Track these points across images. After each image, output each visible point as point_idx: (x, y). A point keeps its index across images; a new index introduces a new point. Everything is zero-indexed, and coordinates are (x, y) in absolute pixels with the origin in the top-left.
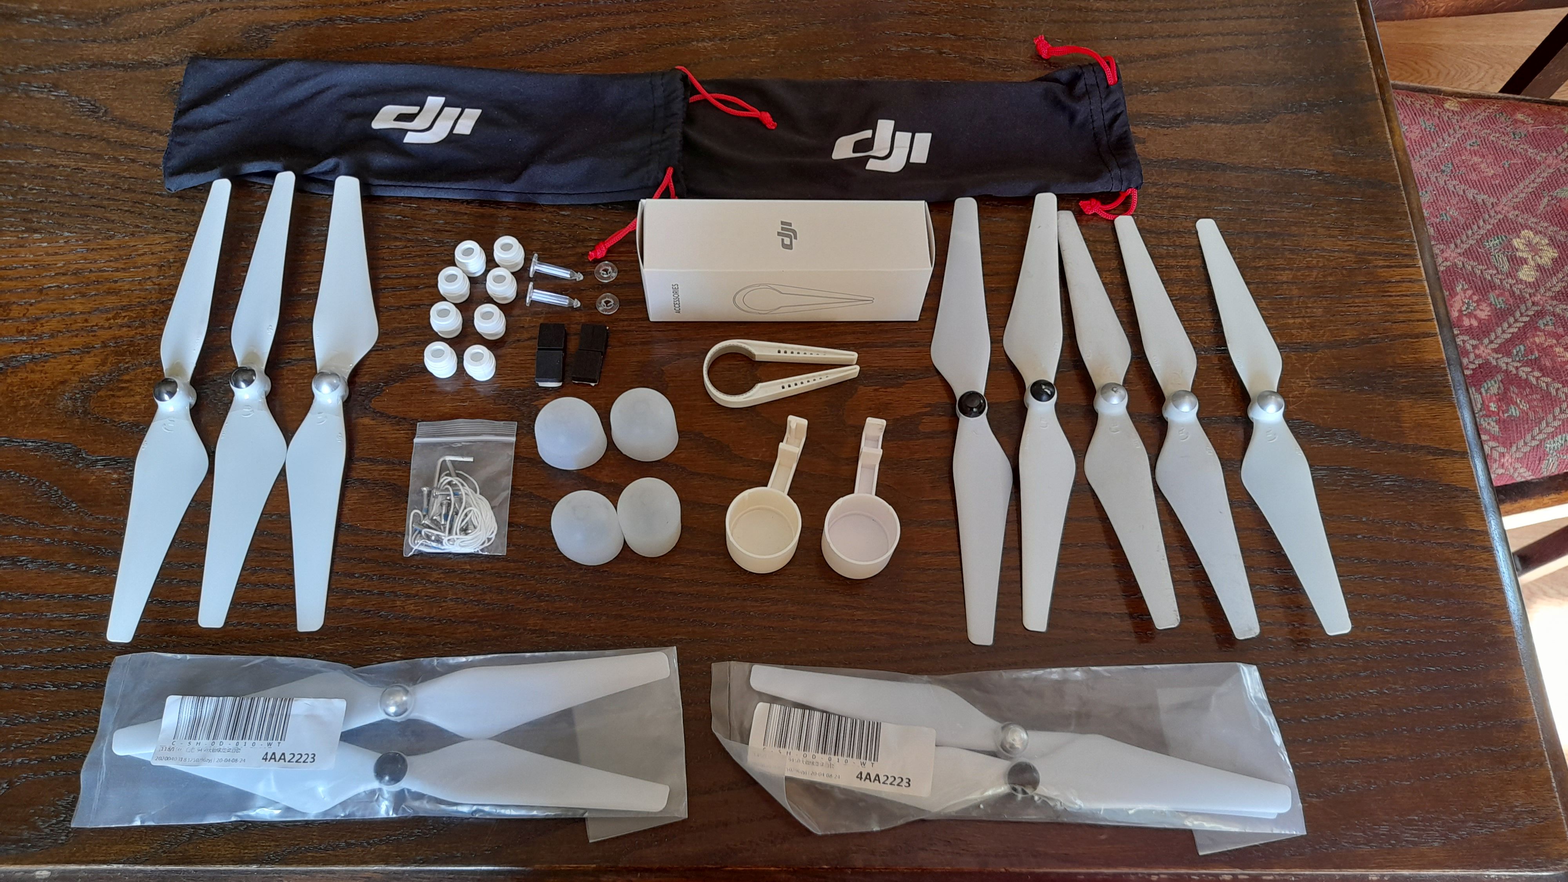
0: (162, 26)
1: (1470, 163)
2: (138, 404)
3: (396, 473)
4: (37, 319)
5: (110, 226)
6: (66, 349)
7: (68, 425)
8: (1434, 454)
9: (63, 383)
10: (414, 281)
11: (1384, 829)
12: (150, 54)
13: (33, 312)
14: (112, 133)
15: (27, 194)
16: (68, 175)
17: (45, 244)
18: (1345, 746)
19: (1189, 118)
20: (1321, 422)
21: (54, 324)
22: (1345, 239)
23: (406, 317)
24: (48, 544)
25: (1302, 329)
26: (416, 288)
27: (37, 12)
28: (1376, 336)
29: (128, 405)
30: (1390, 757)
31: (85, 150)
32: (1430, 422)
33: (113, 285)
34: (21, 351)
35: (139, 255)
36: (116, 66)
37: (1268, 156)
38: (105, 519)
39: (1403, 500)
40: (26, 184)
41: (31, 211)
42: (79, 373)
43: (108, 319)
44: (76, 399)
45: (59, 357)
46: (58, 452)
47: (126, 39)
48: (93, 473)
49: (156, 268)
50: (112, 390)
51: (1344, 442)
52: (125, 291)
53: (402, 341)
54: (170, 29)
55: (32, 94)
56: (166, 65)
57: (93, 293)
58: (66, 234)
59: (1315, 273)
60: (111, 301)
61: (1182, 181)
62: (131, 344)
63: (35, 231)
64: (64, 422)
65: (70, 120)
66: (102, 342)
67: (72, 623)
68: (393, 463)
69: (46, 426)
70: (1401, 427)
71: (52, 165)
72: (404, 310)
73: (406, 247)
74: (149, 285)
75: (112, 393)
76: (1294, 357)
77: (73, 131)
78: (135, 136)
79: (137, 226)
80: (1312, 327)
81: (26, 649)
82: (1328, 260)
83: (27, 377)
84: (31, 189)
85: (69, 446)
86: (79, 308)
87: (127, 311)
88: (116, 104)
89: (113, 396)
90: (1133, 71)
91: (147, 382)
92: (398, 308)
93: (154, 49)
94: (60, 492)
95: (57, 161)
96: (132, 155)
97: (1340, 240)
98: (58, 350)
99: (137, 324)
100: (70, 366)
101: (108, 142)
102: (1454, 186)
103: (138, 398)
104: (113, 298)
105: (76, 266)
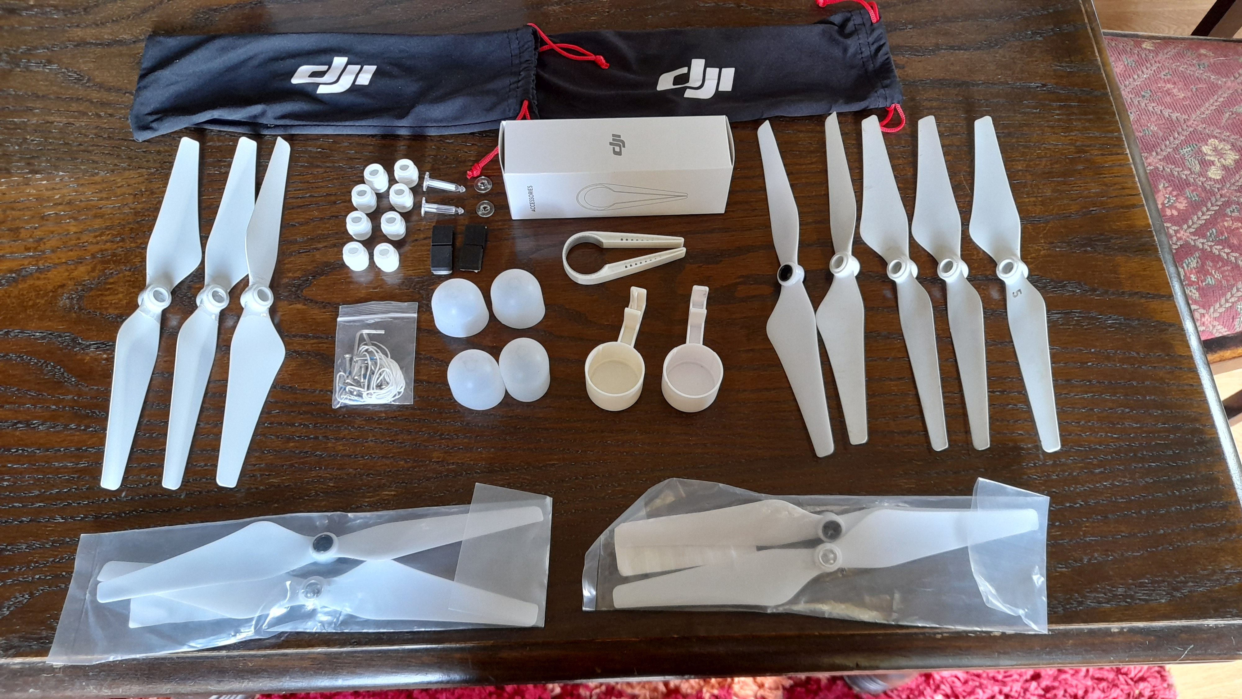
0: (130, 12)
1: (1165, 89)
2: (121, 300)
3: (325, 345)
4: (41, 239)
5: (96, 165)
6: (64, 261)
7: (67, 319)
8: (1146, 298)
9: (63, 286)
10: (333, 198)
11: (1121, 591)
12: (121, 34)
13: (38, 234)
14: (95, 96)
15: (29, 144)
16: (61, 129)
17: (45, 182)
18: (1086, 527)
19: (938, 47)
20: (1054, 276)
21: (53, 242)
22: (1067, 134)
23: (327, 226)
24: (54, 410)
25: (1035, 205)
26: (335, 203)
27: (32, 6)
28: (1094, 209)
29: (113, 302)
30: (1123, 534)
31: (73, 109)
32: (1142, 273)
33: (99, 211)
34: (29, 264)
35: (119, 187)
36: (96, 45)
37: (1002, 74)
38: (98, 389)
39: (1122, 334)
40: (28, 137)
41: (33, 157)
42: (74, 278)
43: (96, 237)
44: (72, 298)
45: (58, 267)
46: (60, 339)
47: (102, 24)
48: (87, 354)
49: (132, 196)
50: (101, 291)
51: (1073, 291)
52: (108, 215)
53: (325, 244)
54: (137, 15)
55: (31, 68)
56: (134, 42)
57: (84, 217)
58: (61, 173)
59: (1043, 163)
60: (98, 224)
61: (935, 96)
62: (114, 255)
63: (37, 172)
64: (64, 316)
65: (62, 87)
66: (92, 254)
67: (75, 470)
68: (322, 338)
69: (50, 320)
70: (1118, 278)
71: (48, 122)
72: (326, 221)
73: (325, 172)
74: (126, 210)
75: (100, 293)
76: (1030, 227)
77: (64, 94)
78: (112, 97)
79: (116, 165)
80: (1043, 203)
81: (40, 491)
82: (1054, 152)
83: (33, 284)
84: (32, 140)
85: (68, 334)
86: (73, 229)
87: (110, 229)
88: (96, 73)
89: (102, 295)
90: (892, 14)
91: (127, 284)
92: (322, 219)
93: (125, 30)
94: (62, 370)
95: (51, 119)
96: (110, 111)
97: (1062, 136)
98: (57, 261)
99: (118, 239)
100: (67, 274)
101: (92, 102)
102: (1153, 107)
103: (121, 296)
104: (99, 221)
105: (69, 197)
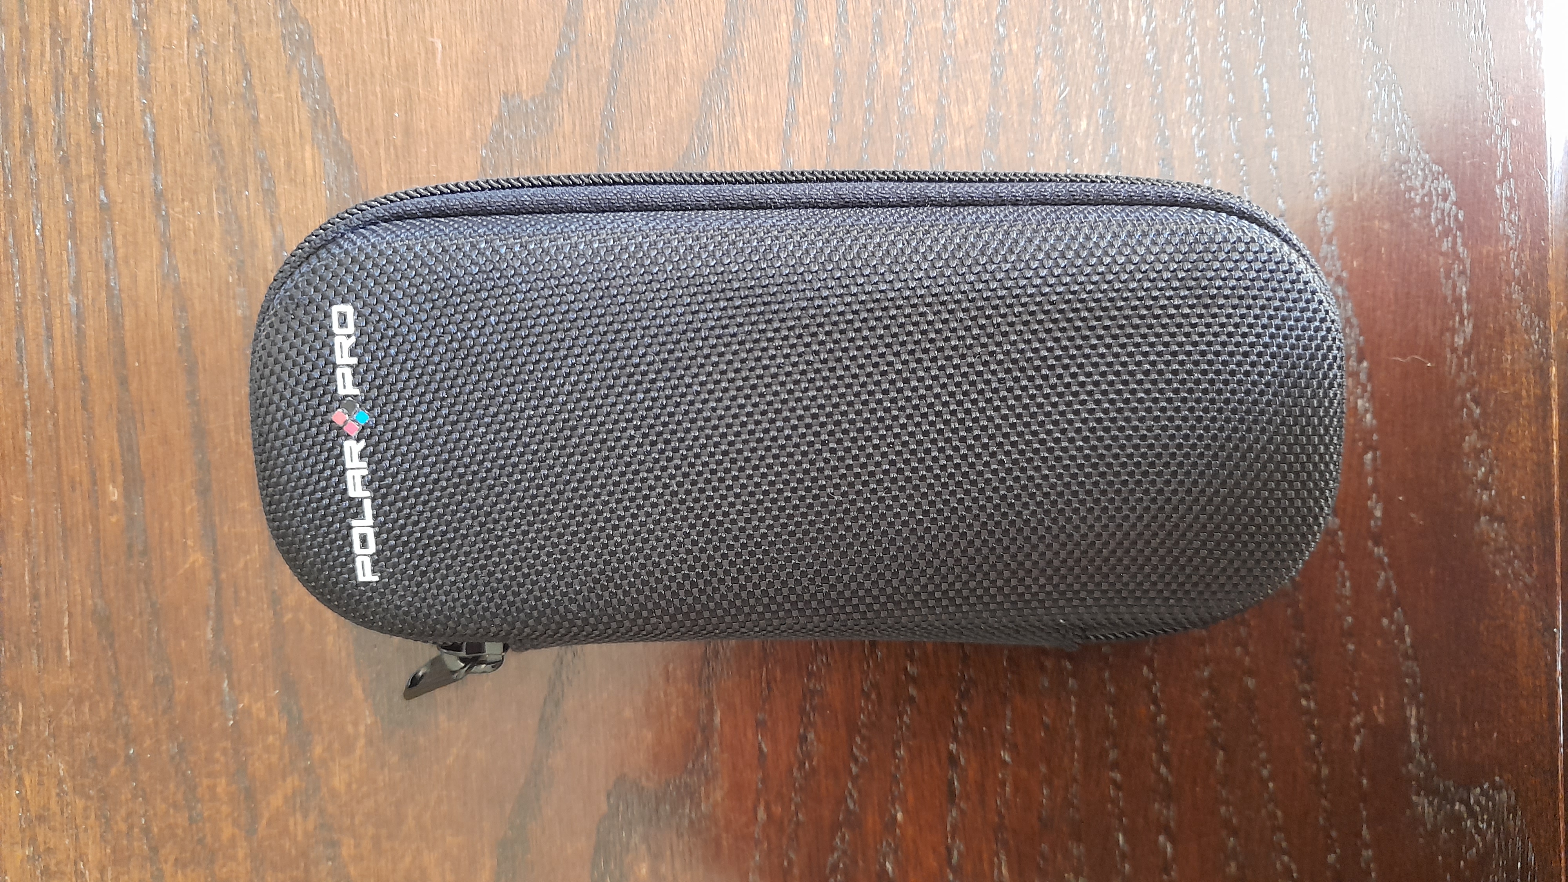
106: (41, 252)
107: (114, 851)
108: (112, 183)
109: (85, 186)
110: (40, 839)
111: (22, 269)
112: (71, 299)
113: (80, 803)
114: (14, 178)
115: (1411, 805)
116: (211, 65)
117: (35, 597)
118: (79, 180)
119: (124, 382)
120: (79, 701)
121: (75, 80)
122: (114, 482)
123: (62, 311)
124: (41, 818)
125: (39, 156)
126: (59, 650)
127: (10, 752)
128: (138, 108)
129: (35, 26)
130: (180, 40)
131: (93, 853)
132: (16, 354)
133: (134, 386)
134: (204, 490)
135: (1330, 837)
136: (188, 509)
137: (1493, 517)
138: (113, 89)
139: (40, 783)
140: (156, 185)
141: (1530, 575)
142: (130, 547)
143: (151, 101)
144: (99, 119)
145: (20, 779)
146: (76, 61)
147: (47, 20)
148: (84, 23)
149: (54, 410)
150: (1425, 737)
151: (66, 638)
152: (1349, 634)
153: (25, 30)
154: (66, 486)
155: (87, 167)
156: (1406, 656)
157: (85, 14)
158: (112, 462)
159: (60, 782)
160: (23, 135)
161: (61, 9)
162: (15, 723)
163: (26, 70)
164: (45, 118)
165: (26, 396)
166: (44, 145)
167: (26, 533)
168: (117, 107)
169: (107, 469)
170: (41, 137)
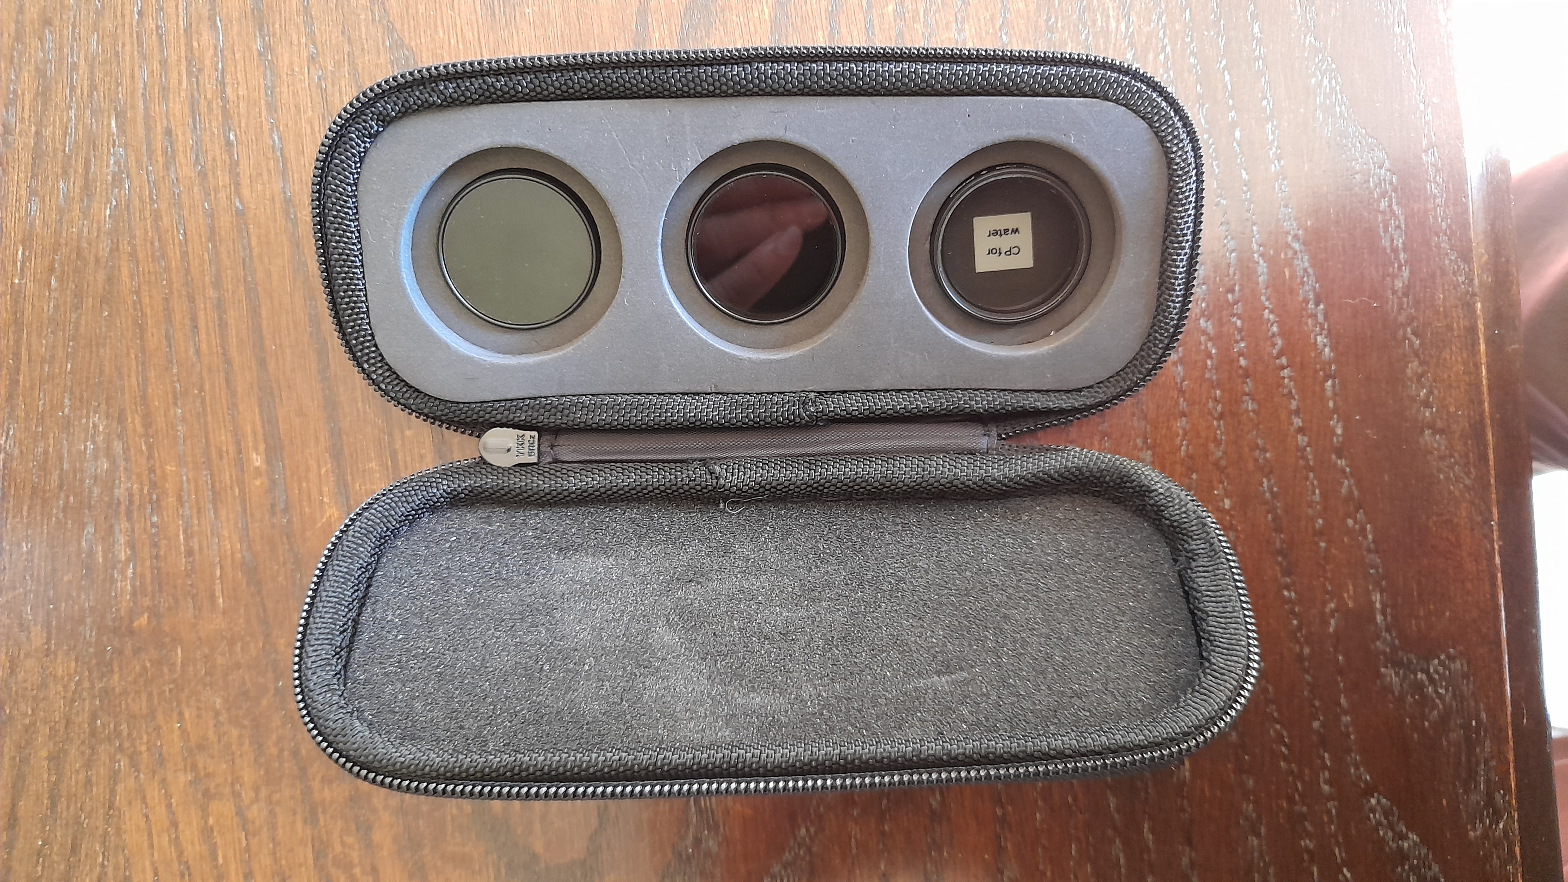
106: (185, 254)
107: (267, 772)
108: (246, 192)
109: (222, 195)
110: (200, 766)
111: (167, 269)
112: (211, 293)
113: (235, 732)
114: (158, 190)
115: (1378, 675)
116: (329, 86)
117: (190, 553)
118: (216, 191)
119: (262, 363)
120: (232, 643)
121: (209, 103)
122: (256, 450)
123: (205, 304)
124: (201, 747)
125: (179, 171)
126: (212, 598)
127: (170, 690)
128: (266, 127)
129: (174, 58)
130: (301, 68)
131: (248, 775)
132: (164, 342)
133: (271, 366)
134: (337, 454)
135: (1314, 706)
136: (323, 471)
137: (1435, 431)
138: (243, 111)
139: (199, 716)
140: (285, 193)
141: (1469, 478)
142: (273, 506)
143: (278, 120)
144: (232, 137)
145: (181, 714)
146: (210, 88)
147: (183, 54)
148: (216, 55)
149: (201, 390)
150: (1389, 618)
151: (218, 587)
152: (1320, 533)
153: (164, 63)
154: (214, 455)
155: (223, 179)
156: (1369, 551)
157: (216, 48)
158: (255, 433)
159: (217, 714)
160: (165, 153)
161: (195, 44)
162: (174, 664)
163: (165, 98)
164: (184, 138)
165: (175, 379)
166: (183, 161)
167: (179, 498)
168: (247, 126)
169: (250, 439)
170: (181, 154)
